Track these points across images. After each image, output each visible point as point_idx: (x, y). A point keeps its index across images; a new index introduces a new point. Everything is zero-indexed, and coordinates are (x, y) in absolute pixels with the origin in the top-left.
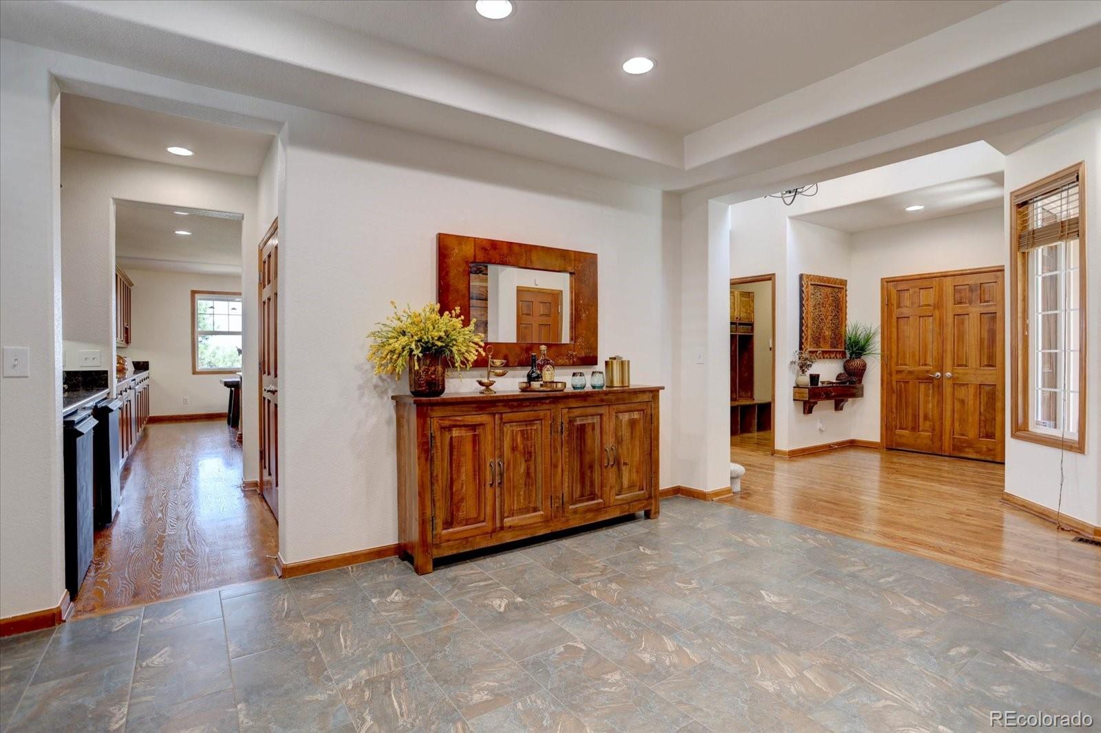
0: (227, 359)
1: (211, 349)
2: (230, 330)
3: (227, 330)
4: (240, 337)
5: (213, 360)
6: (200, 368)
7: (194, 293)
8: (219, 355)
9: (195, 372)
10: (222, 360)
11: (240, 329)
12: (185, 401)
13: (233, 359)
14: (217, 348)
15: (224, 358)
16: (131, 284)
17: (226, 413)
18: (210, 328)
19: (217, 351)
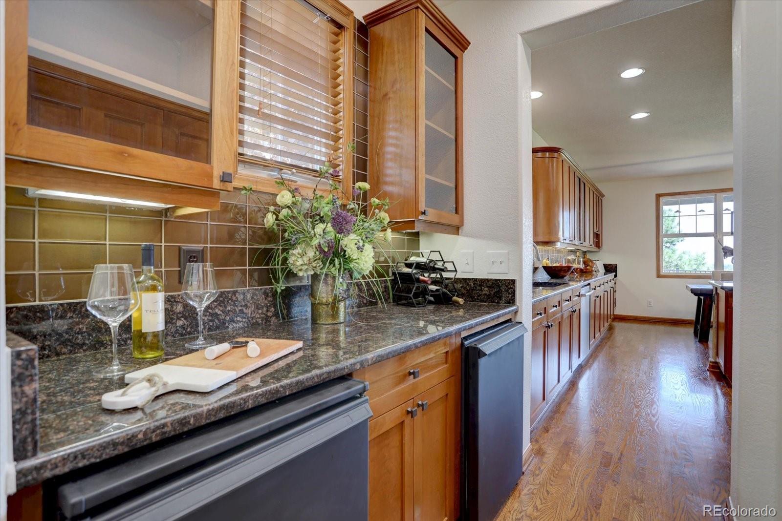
0: (693, 263)
1: (678, 253)
2: (698, 232)
3: (694, 232)
4: (712, 239)
5: (680, 263)
6: (664, 271)
7: (658, 196)
8: (686, 258)
9: (659, 276)
10: (687, 263)
11: (712, 230)
12: (649, 303)
13: (699, 262)
14: (684, 253)
15: (690, 261)
16: (603, 196)
17: (692, 321)
18: (676, 231)
19: (683, 255)
